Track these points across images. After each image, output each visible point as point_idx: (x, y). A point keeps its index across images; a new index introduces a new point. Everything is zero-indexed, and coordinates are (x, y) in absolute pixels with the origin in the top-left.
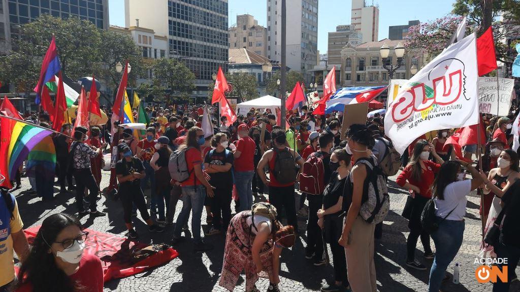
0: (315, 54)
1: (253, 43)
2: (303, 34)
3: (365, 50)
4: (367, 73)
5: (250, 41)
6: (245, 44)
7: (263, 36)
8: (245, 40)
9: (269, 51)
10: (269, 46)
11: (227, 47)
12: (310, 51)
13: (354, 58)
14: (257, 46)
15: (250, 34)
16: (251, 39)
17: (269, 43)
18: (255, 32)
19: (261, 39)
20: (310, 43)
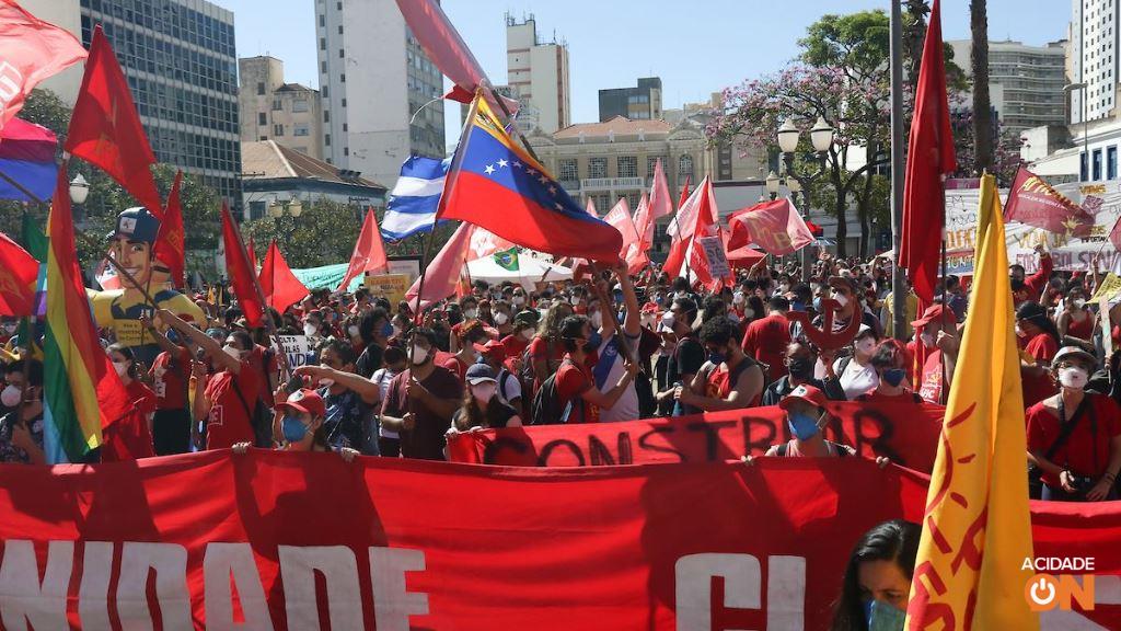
0: (441, 152)
1: (285, 129)
2: (411, 104)
3: (575, 141)
4: (583, 194)
5: (277, 122)
6: (264, 130)
7: (310, 109)
8: (263, 119)
9: (328, 147)
10: (327, 136)
11: (236, 138)
12: (431, 146)
13: (552, 161)
14: (295, 135)
15: (277, 106)
16: (278, 117)
17: (326, 128)
18: (291, 101)
19: (306, 118)
20: (430, 126)
